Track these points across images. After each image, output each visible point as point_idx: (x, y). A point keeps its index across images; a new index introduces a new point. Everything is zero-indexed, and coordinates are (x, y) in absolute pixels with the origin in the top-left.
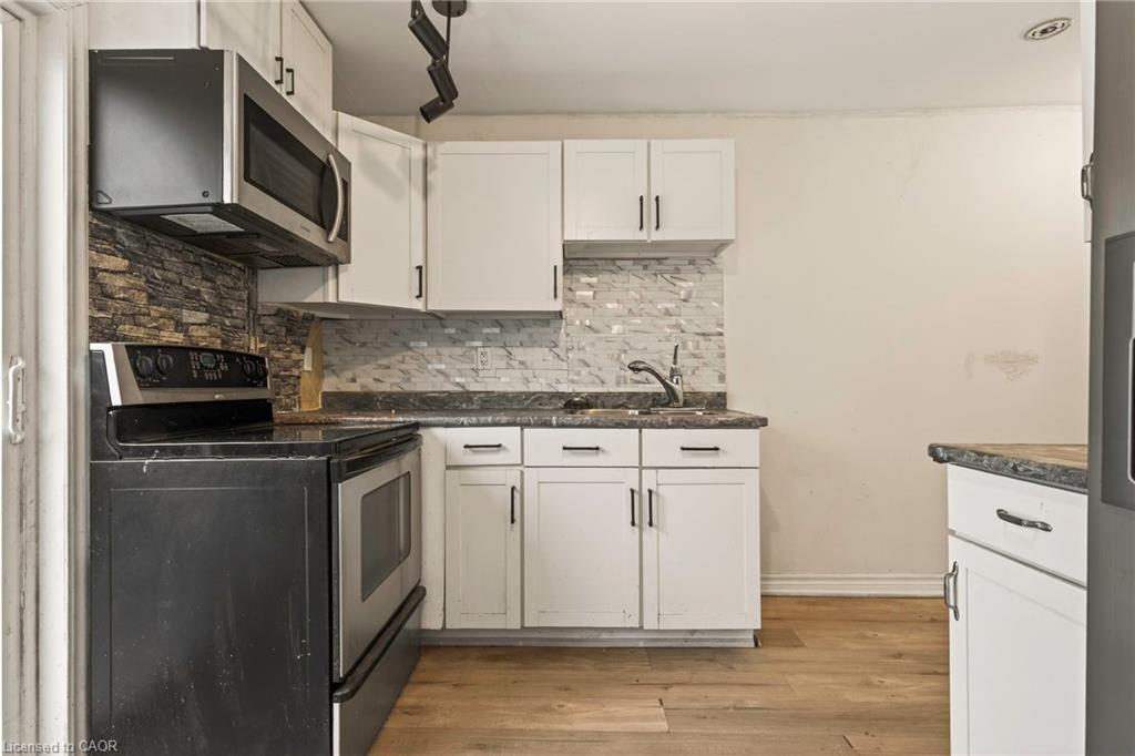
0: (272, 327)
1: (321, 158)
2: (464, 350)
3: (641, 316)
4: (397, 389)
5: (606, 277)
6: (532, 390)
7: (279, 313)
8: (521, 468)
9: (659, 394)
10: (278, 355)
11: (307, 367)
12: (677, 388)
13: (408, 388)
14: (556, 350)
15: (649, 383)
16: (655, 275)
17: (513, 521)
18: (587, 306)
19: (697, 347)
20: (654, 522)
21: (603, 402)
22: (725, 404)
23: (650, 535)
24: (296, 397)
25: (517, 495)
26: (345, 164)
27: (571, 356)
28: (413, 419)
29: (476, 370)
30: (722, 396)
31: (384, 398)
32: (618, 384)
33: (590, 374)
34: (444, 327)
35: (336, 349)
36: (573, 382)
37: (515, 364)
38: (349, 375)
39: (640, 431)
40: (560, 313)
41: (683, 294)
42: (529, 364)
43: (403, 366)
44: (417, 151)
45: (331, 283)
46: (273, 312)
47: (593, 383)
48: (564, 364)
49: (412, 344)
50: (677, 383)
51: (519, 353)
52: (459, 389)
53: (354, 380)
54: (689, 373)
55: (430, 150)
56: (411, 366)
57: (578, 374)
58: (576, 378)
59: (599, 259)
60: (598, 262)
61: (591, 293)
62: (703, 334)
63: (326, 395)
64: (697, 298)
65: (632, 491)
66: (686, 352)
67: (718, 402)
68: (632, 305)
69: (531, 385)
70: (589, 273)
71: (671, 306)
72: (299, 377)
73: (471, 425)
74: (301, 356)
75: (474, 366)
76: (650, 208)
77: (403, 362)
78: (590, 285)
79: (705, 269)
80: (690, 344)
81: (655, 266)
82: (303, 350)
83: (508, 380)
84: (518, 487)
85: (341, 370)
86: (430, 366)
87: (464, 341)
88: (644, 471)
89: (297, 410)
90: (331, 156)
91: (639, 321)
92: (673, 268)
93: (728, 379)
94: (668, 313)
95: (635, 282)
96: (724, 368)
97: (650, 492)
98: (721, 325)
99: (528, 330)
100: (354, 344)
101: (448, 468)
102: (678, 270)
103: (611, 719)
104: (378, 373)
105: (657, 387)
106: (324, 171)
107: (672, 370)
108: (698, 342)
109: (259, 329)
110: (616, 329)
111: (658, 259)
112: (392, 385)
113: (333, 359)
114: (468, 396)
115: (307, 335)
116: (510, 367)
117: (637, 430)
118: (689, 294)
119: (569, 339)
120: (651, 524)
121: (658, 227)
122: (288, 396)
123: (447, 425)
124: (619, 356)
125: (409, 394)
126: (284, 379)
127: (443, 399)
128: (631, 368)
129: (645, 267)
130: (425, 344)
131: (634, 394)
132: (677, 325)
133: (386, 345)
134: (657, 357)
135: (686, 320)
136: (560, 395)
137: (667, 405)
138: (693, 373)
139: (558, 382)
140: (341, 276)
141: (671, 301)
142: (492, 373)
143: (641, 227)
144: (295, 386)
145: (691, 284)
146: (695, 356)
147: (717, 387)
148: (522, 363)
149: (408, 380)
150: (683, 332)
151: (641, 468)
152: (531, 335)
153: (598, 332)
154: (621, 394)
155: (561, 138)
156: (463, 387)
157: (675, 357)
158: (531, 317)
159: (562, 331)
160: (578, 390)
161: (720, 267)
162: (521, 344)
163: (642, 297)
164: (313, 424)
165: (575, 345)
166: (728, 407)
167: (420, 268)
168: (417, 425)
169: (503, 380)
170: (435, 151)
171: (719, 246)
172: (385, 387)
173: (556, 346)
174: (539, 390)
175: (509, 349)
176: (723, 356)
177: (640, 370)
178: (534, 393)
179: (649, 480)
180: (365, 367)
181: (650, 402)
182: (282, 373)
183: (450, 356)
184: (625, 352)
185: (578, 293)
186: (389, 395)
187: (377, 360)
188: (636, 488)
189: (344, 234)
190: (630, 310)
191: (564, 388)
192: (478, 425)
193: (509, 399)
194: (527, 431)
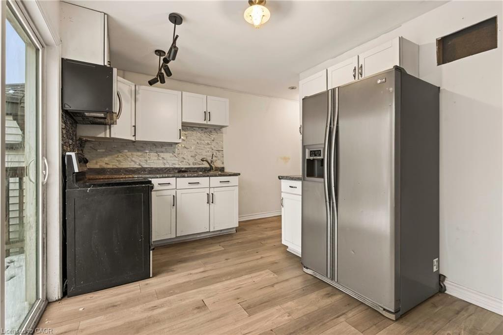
0: (78, 144)
2: (142, 153)
3: (201, 144)
4: (115, 167)
5: (190, 132)
6: (166, 167)
7: (79, 139)
8: (176, 190)
12: (213, 166)
13: (120, 166)
15: (205, 164)
16: (205, 133)
17: (174, 205)
18: (184, 141)
19: (216, 154)
20: (213, 202)
22: (224, 170)
23: (212, 206)
27: (179, 156)
29: (146, 160)
30: (223, 168)
33: (185, 162)
37: (161, 158)
38: (94, 162)
41: (212, 139)
42: (165, 158)
43: (117, 159)
44: (133, 87)
45: (108, 131)
47: (186, 165)
48: (177, 159)
49: (122, 151)
50: (213, 164)
51: (162, 155)
52: (140, 167)
54: (215, 161)
55: (137, 87)
56: (121, 159)
62: (218, 151)
64: (216, 140)
67: (222, 169)
68: (198, 141)
69: (166, 165)
70: (185, 131)
71: (209, 142)
73: (160, 178)
76: (207, 115)
77: (118, 157)
78: (185, 134)
79: (218, 132)
81: (204, 130)
84: (175, 195)
86: (129, 159)
87: (142, 150)
93: (224, 163)
94: (208, 144)
95: (199, 134)
96: (223, 160)
97: (212, 194)
98: (222, 148)
99: (165, 147)
102: (211, 132)
103: (210, 250)
104: (107, 161)
105: (207, 166)
107: (212, 161)
110: (193, 148)
111: (205, 128)
112: (113, 165)
114: (143, 169)
116: (158, 159)
117: (209, 177)
118: (214, 139)
119: (179, 151)
121: (209, 120)
125: (121, 169)
127: (135, 170)
128: (201, 160)
129: (202, 130)
131: (199, 168)
132: (211, 148)
133: (110, 151)
134: (207, 157)
135: (213, 146)
136: (176, 169)
137: (211, 170)
139: (175, 164)
140: (111, 129)
141: (209, 140)
142: (152, 161)
143: (205, 120)
145: (215, 136)
146: (216, 157)
147: (222, 166)
148: (162, 158)
149: (120, 164)
150: (213, 150)
151: (210, 188)
152: (166, 149)
153: (188, 149)
154: (195, 168)
155: (181, 91)
156: (142, 166)
157: (212, 157)
159: (177, 148)
160: (182, 167)
161: (222, 132)
162: (163, 152)
163: (201, 139)
165: (181, 153)
167: (135, 126)
170: (139, 88)
171: (222, 127)
173: (175, 153)
174: (169, 167)
175: (158, 153)
176: (223, 157)
177: (204, 161)
178: (167, 168)
179: (212, 191)
180: (101, 159)
181: (205, 170)
183: (137, 156)
184: (196, 155)
186: (112, 169)
188: (208, 193)
190: (198, 143)
191: (177, 166)
192: (163, 177)
193: (158, 170)
194: (178, 179)
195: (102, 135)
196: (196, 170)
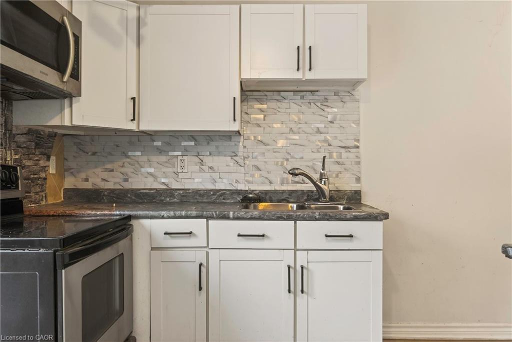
0: (24, 142)
1: (58, 20)
2: (168, 157)
3: (299, 133)
4: (118, 187)
5: (273, 104)
6: (217, 188)
7: (30, 132)
8: (207, 249)
9: (312, 191)
10: (28, 163)
11: (52, 170)
12: (325, 187)
13: (127, 186)
14: (236, 158)
15: (304, 183)
16: (310, 103)
17: (200, 289)
18: (259, 126)
19: (340, 157)
20: (305, 289)
21: (270, 197)
22: (360, 199)
23: (302, 299)
24: (43, 193)
25: (204, 270)
26: (77, 23)
27: (247, 162)
28: (127, 213)
29: (176, 173)
30: (358, 193)
31: (110, 193)
32: (282, 183)
33: (261, 176)
34: (153, 141)
35: (74, 156)
36: (248, 182)
37: (206, 168)
38: (83, 175)
39: (295, 223)
40: (238, 132)
41: (330, 117)
42: (216, 168)
43: (123, 170)
44: (132, 12)
45: (67, 111)
46: (25, 131)
47: (264, 183)
48: (242, 170)
49: (130, 154)
50: (325, 184)
51: (209, 161)
52: (164, 187)
53: (87, 180)
54: (334, 175)
55: (142, 11)
56: (128, 170)
57: (253, 176)
58: (251, 179)
59: (267, 91)
60: (267, 93)
61: (262, 116)
62: (345, 147)
63: (66, 191)
64: (340, 120)
65: (289, 267)
66: (333, 160)
67: (355, 198)
68: (293, 126)
69: (217, 184)
70: (260, 101)
71: (321, 126)
72: (45, 179)
73: (169, 218)
74: (47, 163)
75: (176, 171)
76: (304, 55)
77: (123, 166)
78: (262, 110)
79: (347, 99)
80: (335, 154)
81: (309, 96)
82: (48, 159)
83: (200, 180)
84: (205, 264)
85: (79, 172)
86: (143, 170)
87: (168, 152)
88: (297, 252)
89: (44, 203)
90: (65, 18)
91: (297, 137)
92: (323, 98)
93: (362, 179)
94: (319, 131)
95: (294, 108)
96: (360, 172)
97: (302, 268)
98: (358, 141)
99: (215, 143)
100: (88, 153)
101: (153, 249)
102: (326, 99)
104: (105, 175)
105: (310, 186)
106: (60, 29)
107: (321, 174)
108: (341, 153)
109: (13, 145)
110: (281, 143)
111: (311, 91)
112: (115, 183)
113: (71, 164)
114: (170, 192)
115: (52, 148)
116: (202, 171)
117: (293, 222)
118: (335, 117)
119: (246, 150)
120: (302, 292)
121: (310, 69)
122: (37, 193)
123: (152, 217)
124: (282, 163)
125: (127, 191)
126: (33, 180)
128: (290, 173)
129: (302, 97)
130: (139, 153)
131: (294, 191)
132: (326, 141)
133: (110, 154)
134: (310, 164)
135: (331, 137)
136: (239, 192)
137: (317, 200)
138: (337, 176)
139: (237, 182)
140: (73, 106)
141: (321, 122)
142: (188, 175)
143: (298, 69)
144: (42, 185)
145: (336, 110)
146: (338, 163)
147: (354, 186)
148: (210, 168)
149: (126, 180)
150: (330, 145)
151: (296, 250)
152: (217, 147)
153: (268, 145)
154: (284, 191)
155: (240, 3)
156: (167, 185)
157: (323, 165)
158: (218, 134)
159: (241, 144)
160: (252, 188)
161: (357, 97)
162: (210, 154)
163: (299, 119)
164: (53, 216)
165: (250, 154)
166: (362, 202)
167: (134, 99)
168: (129, 218)
169: (196, 180)
170: (146, 13)
171: (356, 83)
172: (110, 185)
173: (236, 155)
174: (223, 188)
175: (201, 157)
176: (359, 163)
177: (297, 175)
178: (220, 190)
179: (302, 259)
180: (96, 170)
181: (305, 198)
182: (32, 176)
183: (158, 163)
184: (287, 160)
185: (252, 116)
186: (112, 191)
187: (104, 165)
188: (292, 265)
189: (76, 75)
190: (291, 129)
191: (241, 187)
192: (175, 217)
193: (200, 195)
194: (211, 222)
195: (55, 122)
196: (285, 196)
